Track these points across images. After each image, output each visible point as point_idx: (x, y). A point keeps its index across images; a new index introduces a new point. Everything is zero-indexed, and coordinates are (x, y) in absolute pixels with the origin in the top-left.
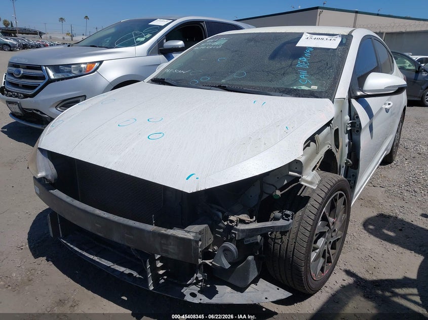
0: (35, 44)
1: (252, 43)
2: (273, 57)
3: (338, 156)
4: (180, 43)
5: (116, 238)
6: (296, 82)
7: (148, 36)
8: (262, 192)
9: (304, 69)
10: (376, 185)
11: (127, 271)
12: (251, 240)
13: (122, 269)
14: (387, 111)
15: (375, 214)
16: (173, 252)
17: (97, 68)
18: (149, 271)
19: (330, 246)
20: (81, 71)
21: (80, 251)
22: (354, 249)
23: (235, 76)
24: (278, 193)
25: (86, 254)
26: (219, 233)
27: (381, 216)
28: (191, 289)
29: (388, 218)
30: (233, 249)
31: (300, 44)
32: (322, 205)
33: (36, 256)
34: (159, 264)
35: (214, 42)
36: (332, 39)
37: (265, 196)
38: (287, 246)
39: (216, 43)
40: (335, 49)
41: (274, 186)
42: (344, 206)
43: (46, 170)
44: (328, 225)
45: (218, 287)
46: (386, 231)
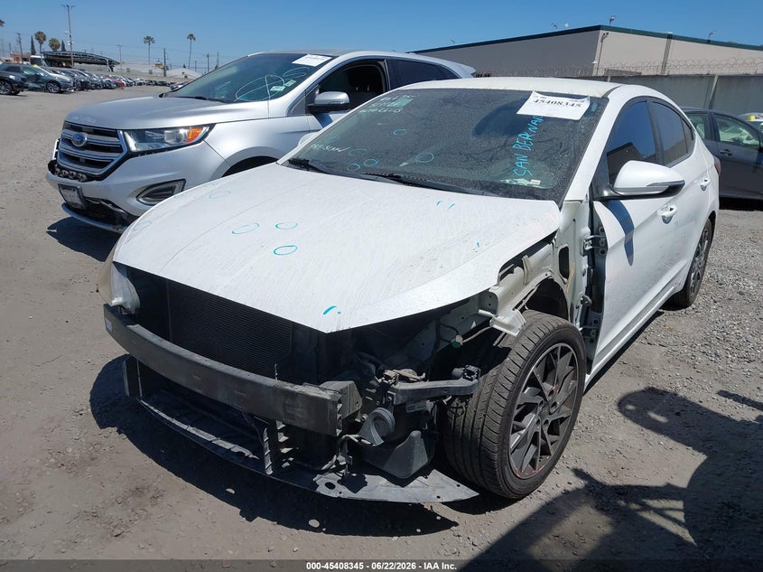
0: (102, 82)
1: (450, 106)
2: (479, 131)
3: (567, 290)
4: (342, 97)
5: (221, 396)
6: (508, 172)
7: (290, 83)
8: (439, 338)
9: (523, 152)
10: (653, 342)
11: (237, 449)
12: (417, 407)
13: (227, 445)
14: (666, 220)
15: (642, 387)
16: (302, 418)
17: (206, 135)
18: (267, 445)
19: (547, 428)
20: (178, 140)
21: (168, 418)
22: (596, 439)
23: (417, 159)
24: (459, 339)
25: (177, 423)
26: (370, 394)
27: (651, 391)
28: (327, 478)
29: (662, 394)
30: (387, 418)
31: (524, 110)
32: (530, 361)
33: (102, 425)
34: (283, 438)
35: (391, 101)
36: (576, 103)
37: (444, 345)
38: (474, 420)
39: (394, 104)
40: (578, 121)
41: (455, 329)
42: (572, 367)
43: (123, 295)
44: (541, 394)
45: (368, 478)
46: (653, 415)
